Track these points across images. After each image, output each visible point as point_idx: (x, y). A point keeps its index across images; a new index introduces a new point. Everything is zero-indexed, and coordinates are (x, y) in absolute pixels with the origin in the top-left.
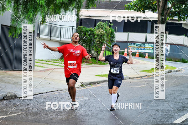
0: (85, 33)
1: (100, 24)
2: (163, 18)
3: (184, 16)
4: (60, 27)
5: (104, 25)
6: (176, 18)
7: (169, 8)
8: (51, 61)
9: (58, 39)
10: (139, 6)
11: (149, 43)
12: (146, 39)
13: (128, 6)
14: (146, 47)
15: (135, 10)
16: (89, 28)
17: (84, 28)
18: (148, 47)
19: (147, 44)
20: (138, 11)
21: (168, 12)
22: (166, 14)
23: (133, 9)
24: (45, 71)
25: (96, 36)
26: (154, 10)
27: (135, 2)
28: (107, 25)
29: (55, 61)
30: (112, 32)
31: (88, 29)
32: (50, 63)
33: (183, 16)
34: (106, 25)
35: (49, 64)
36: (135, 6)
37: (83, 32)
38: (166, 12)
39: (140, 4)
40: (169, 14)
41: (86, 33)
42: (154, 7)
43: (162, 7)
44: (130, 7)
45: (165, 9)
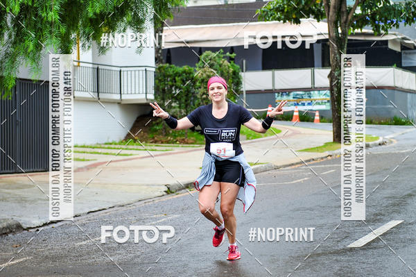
0: (175, 79)
1: (207, 56)
2: (340, 31)
3: (385, 23)
4: (119, 69)
5: (217, 58)
6: (368, 29)
7: (351, 9)
8: (103, 146)
9: (117, 97)
10: (286, 10)
11: (320, 89)
12: (313, 82)
13: (264, 11)
14: (315, 98)
15: (279, 19)
16: (181, 66)
17: (171, 67)
18: (318, 98)
19: (316, 92)
20: (284, 22)
21: (350, 17)
22: (345, 22)
23: (274, 19)
24: (88, 169)
25: (198, 84)
26: (319, 16)
27: (277, 3)
28: (224, 57)
29: (112, 146)
30: (234, 73)
31: (180, 69)
32: (100, 151)
33: (383, 24)
34: (219, 57)
35: (98, 153)
36: (277, 10)
37: (170, 76)
38: (345, 17)
39: (289, 5)
40: (351, 22)
41: (177, 78)
42: (319, 10)
43: (335, 8)
44: (267, 14)
45: (343, 12)
